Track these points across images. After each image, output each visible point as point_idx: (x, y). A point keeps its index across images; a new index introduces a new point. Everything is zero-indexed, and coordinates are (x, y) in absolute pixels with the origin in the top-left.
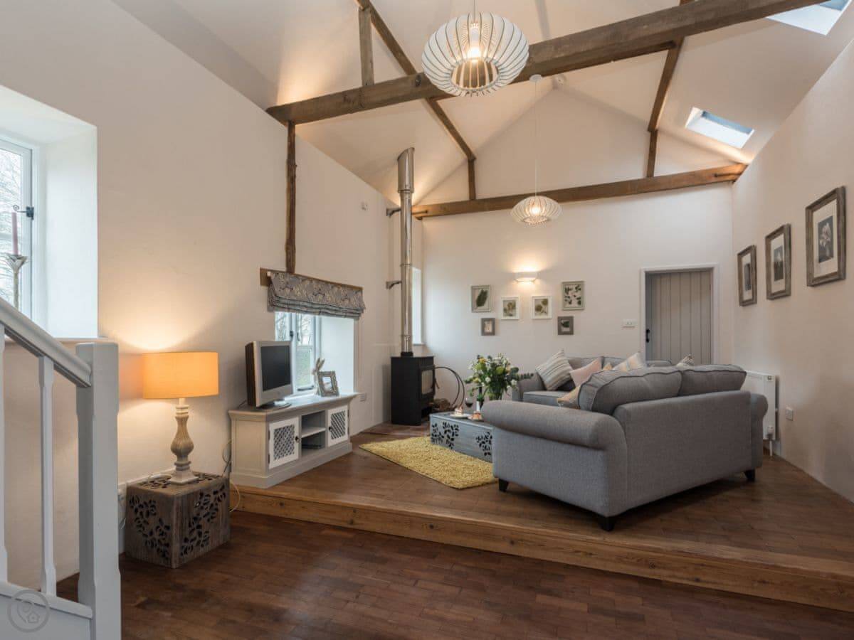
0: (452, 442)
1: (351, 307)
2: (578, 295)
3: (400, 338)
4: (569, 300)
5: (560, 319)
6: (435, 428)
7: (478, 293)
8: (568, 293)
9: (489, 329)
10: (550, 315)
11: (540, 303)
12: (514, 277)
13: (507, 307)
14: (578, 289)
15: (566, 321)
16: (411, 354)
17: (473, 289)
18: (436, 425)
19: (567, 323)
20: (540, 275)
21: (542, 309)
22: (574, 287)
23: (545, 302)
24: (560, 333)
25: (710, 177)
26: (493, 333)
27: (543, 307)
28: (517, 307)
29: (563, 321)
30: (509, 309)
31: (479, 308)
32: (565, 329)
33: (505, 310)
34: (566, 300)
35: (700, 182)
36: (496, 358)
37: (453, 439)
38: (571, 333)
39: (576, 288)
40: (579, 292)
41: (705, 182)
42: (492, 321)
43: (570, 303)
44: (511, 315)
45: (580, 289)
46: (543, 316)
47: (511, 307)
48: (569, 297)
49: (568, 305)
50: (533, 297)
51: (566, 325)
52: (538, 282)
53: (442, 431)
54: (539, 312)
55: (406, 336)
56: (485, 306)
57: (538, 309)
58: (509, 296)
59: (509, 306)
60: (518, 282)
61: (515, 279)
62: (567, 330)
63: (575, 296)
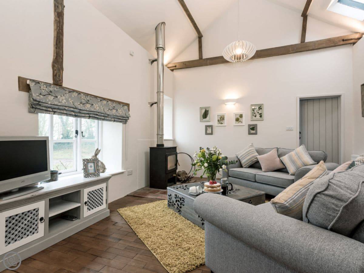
0: (180, 209)
1: (118, 115)
2: (260, 112)
3: (156, 136)
4: (255, 115)
5: (249, 125)
6: (170, 197)
7: (203, 111)
8: (254, 111)
9: (209, 131)
10: (244, 124)
11: (238, 117)
12: (224, 102)
13: (219, 119)
14: (260, 108)
15: (253, 127)
16: (163, 145)
17: (201, 109)
18: (171, 195)
19: (254, 128)
20: (238, 101)
21: (240, 120)
22: (258, 107)
23: (241, 116)
24: (250, 134)
25: (339, 41)
26: (212, 134)
27: (240, 119)
28: (225, 119)
29: (251, 127)
30: (221, 120)
31: (204, 119)
32: (252, 132)
33: (218, 121)
34: (253, 115)
35: (333, 45)
36: (212, 149)
37: (181, 207)
38: (256, 134)
39: (259, 108)
40: (260, 110)
41: (337, 44)
42: (211, 127)
43: (255, 116)
44: (222, 123)
45: (261, 109)
46: (240, 124)
47: (222, 119)
48: (255, 113)
49: (254, 118)
50: (234, 113)
51: (253, 129)
52: (237, 105)
53: (174, 200)
54: (238, 122)
55: (160, 135)
56: (208, 118)
57: (237, 120)
58: (221, 113)
59: (220, 118)
60: (226, 105)
61: (224, 103)
62: (254, 132)
63: (258, 113)
